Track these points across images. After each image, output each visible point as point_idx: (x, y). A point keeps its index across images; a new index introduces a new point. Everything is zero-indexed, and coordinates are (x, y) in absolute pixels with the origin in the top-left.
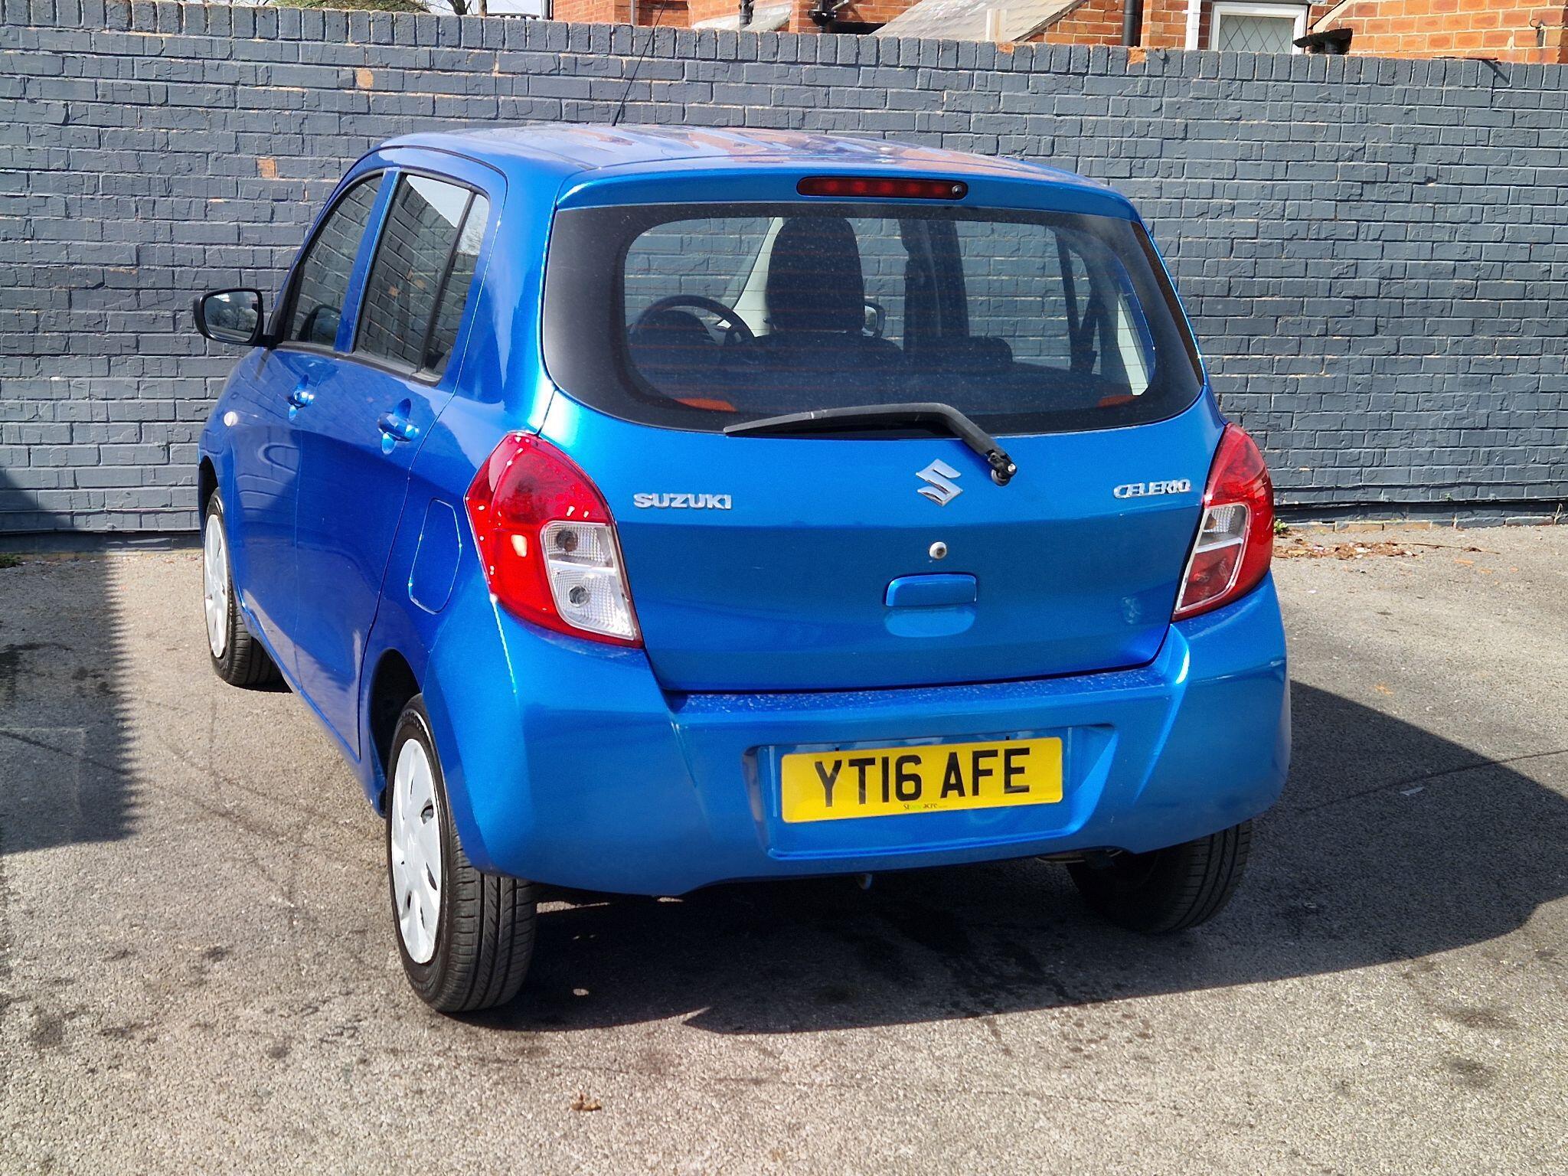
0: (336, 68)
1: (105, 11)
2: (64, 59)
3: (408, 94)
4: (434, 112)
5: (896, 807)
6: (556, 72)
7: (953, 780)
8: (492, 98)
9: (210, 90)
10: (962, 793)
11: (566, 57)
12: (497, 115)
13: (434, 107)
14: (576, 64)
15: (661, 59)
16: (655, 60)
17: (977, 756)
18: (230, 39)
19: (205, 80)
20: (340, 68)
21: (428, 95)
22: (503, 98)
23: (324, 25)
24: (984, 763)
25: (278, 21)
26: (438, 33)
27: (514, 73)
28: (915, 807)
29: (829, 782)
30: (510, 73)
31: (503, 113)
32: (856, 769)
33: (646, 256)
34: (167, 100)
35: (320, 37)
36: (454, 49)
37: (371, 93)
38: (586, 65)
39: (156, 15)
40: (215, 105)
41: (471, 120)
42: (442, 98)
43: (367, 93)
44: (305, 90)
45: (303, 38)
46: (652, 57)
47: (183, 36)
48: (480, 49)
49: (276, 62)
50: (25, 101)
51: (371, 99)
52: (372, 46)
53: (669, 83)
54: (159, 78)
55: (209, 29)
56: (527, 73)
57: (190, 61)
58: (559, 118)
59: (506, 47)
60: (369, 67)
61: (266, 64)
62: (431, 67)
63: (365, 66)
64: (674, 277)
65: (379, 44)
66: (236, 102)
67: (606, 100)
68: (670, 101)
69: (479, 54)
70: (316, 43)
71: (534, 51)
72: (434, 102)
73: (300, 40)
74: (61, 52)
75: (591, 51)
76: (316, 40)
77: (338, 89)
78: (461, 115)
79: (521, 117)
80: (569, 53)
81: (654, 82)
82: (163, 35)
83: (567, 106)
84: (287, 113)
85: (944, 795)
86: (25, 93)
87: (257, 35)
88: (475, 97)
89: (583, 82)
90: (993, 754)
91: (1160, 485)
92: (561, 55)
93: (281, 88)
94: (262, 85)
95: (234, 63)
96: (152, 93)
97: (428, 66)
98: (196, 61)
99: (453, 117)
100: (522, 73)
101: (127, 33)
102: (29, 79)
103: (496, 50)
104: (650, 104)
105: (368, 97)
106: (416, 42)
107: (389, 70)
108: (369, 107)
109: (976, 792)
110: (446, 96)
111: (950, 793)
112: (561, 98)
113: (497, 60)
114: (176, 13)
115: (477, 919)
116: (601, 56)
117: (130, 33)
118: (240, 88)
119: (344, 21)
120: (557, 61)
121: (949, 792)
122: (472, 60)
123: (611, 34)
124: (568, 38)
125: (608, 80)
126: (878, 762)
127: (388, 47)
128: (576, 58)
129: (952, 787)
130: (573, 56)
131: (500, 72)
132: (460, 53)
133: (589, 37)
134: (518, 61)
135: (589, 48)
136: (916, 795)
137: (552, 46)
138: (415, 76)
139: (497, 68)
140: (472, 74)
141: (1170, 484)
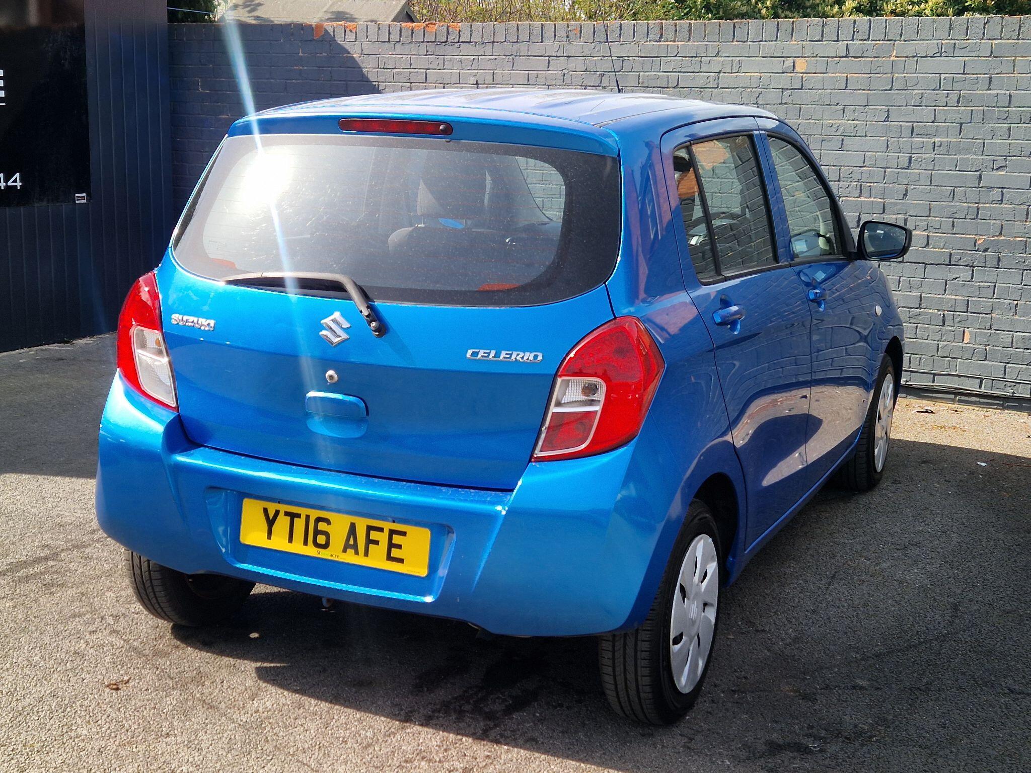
0: (783, 59)
1: (648, 30)
2: (623, 61)
3: (830, 75)
4: (846, 87)
5: (310, 551)
6: (939, 54)
7: (351, 542)
8: (889, 75)
9: (703, 77)
10: (357, 553)
11: (947, 43)
12: (892, 87)
13: (847, 83)
14: (954, 47)
15: (1025, 41)
16: (1020, 41)
17: (370, 528)
18: (719, 43)
19: (702, 70)
20: (785, 59)
21: (843, 75)
22: (897, 75)
23: (778, 31)
24: (374, 535)
25: (748, 29)
26: (854, 32)
27: (907, 57)
28: (324, 554)
29: (271, 523)
30: (903, 57)
31: (896, 86)
32: (289, 518)
33: (1000, 190)
34: (678, 84)
35: (774, 39)
36: (865, 42)
37: (805, 75)
38: (962, 48)
39: (676, 31)
40: (705, 86)
41: (872, 92)
42: (853, 76)
43: (802, 75)
44: (762, 74)
45: (764, 40)
47: (690, 43)
48: (883, 40)
49: (745, 57)
50: (601, 88)
51: (804, 79)
52: (809, 42)
54: (674, 70)
55: (706, 38)
56: (916, 56)
57: (693, 58)
58: (938, 88)
59: (902, 38)
60: (805, 57)
61: (738, 59)
62: (847, 55)
63: (802, 57)
64: (1022, 207)
65: (812, 41)
66: (718, 84)
67: (976, 74)
69: (882, 44)
70: (771, 43)
71: (923, 40)
72: (847, 80)
73: (761, 41)
74: (622, 57)
75: (967, 37)
76: (771, 41)
77: (783, 73)
78: (865, 88)
79: (909, 88)
80: (950, 40)
81: (1018, 58)
82: (680, 43)
83: (945, 79)
84: (749, 90)
85: (345, 551)
86: (601, 83)
87: (735, 40)
88: (877, 75)
89: (959, 61)
90: (381, 530)
91: (511, 355)
92: (943, 42)
93: (747, 74)
94: (735, 73)
95: (720, 59)
96: (670, 81)
97: (844, 55)
98: (697, 59)
99: (860, 90)
100: (913, 57)
101: (658, 43)
102: (604, 75)
103: (895, 41)
104: (1013, 75)
105: (802, 77)
106: (838, 38)
107: (818, 58)
108: (802, 85)
109: (366, 554)
110: (857, 75)
112: (941, 74)
113: (895, 48)
114: (688, 29)
115: (131, 562)
116: (975, 41)
117: (660, 43)
118: (721, 74)
119: (791, 27)
120: (940, 47)
121: (348, 550)
122: (876, 49)
123: (985, 24)
124: (950, 30)
125: (980, 58)
126: (303, 517)
127: (819, 43)
128: (955, 44)
129: (351, 547)
130: (954, 42)
131: (896, 57)
132: (869, 44)
133: (967, 27)
134: (910, 48)
135: (967, 36)
136: (326, 546)
137: (937, 36)
138: (835, 62)
139: (894, 54)
140: (876, 59)
141: (522, 354)
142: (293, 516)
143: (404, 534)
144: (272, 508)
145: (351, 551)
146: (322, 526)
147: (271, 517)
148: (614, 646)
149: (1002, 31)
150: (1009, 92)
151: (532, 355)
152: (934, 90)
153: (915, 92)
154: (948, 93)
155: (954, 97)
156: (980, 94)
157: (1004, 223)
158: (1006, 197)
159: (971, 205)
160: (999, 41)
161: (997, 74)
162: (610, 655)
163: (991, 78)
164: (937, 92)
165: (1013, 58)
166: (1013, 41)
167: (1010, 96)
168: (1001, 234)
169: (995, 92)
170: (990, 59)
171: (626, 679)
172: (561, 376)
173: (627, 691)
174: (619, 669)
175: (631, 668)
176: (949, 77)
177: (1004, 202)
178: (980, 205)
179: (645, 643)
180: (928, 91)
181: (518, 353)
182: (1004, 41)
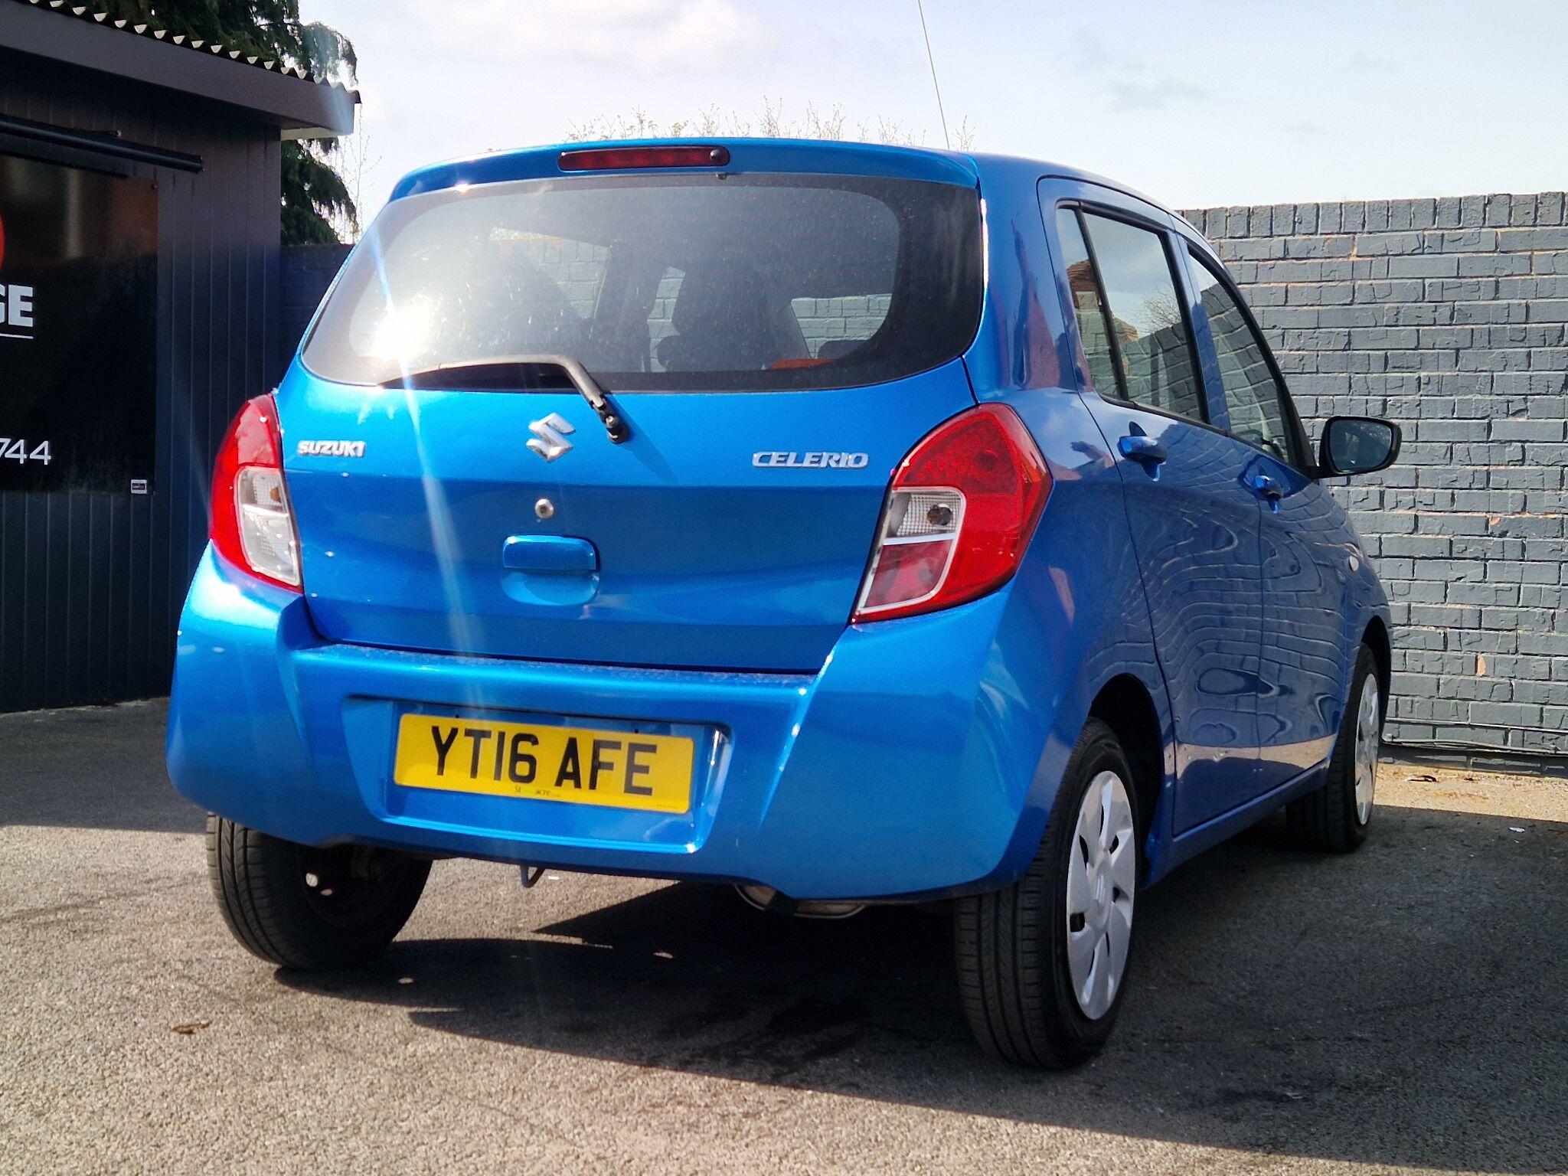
3: (1261, 285)
4: (1286, 301)
6: (1420, 251)
7: (570, 769)
8: (1348, 283)
10: (578, 785)
11: (1431, 235)
12: (1352, 301)
13: (1287, 297)
14: (1442, 240)
15: (1544, 228)
16: (1538, 229)
17: (597, 746)
21: (1281, 285)
22: (1359, 282)
24: (605, 755)
26: (1294, 222)
27: (1373, 256)
28: (527, 791)
29: (443, 749)
30: (1368, 256)
31: (1359, 298)
32: (471, 740)
33: (1519, 444)
36: (1311, 237)
38: (1453, 241)
41: (1325, 308)
42: (1295, 287)
46: (1534, 226)
48: (1338, 233)
52: (1228, 240)
53: (1554, 253)
56: (1387, 255)
58: (1421, 299)
59: (1366, 230)
62: (1285, 256)
64: (1554, 468)
65: (1234, 238)
67: (1476, 277)
68: (1554, 273)
69: (1336, 239)
71: (1396, 231)
72: (1287, 291)
75: (1461, 225)
78: (1314, 302)
79: (1378, 301)
80: (1435, 229)
81: (1535, 253)
83: (1430, 285)
85: (559, 783)
88: (1330, 284)
89: (1451, 259)
90: (616, 745)
91: (820, 457)
92: (1426, 233)
97: (1281, 255)
99: (1306, 305)
100: (1383, 255)
103: (1355, 233)
104: (1530, 277)
106: (1272, 233)
107: (1243, 263)
109: (593, 785)
110: (1300, 284)
111: (565, 782)
112: (1424, 278)
113: (1356, 243)
116: (1473, 230)
119: (1202, 219)
120: (1421, 240)
122: (1329, 245)
123: (1485, 205)
124: (1435, 214)
125: (1480, 255)
126: (495, 737)
127: (1244, 240)
128: (1443, 235)
129: (568, 776)
130: (1439, 232)
131: (1358, 256)
132: (1317, 240)
133: (1460, 211)
134: (1376, 245)
135: (1459, 223)
136: (529, 778)
137: (1416, 224)
138: (1269, 266)
139: (1355, 252)
140: (1328, 260)
141: (836, 457)
142: (478, 735)
143: (652, 749)
144: (446, 724)
145: (568, 783)
146: (524, 748)
147: (444, 741)
148: (979, 922)
149: (1510, 214)
150: (1525, 301)
151: (852, 457)
152: (1415, 302)
153: (1388, 305)
154: (1436, 307)
155: (1444, 311)
156: (1483, 305)
157: (1529, 493)
158: (1529, 455)
159: (1478, 468)
160: (1507, 229)
161: (1506, 276)
162: (973, 936)
163: (1497, 282)
164: (1420, 304)
165: (1529, 253)
166: (1527, 229)
167: (1527, 306)
168: (1524, 510)
169: (1505, 302)
170: (1495, 254)
171: (998, 975)
172: (897, 486)
173: (1000, 997)
174: (988, 960)
175: (1006, 956)
176: (1435, 283)
177: (1527, 462)
178: (1492, 468)
179: (1029, 912)
180: (1407, 304)
181: (831, 454)
182: (1514, 229)
